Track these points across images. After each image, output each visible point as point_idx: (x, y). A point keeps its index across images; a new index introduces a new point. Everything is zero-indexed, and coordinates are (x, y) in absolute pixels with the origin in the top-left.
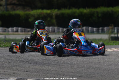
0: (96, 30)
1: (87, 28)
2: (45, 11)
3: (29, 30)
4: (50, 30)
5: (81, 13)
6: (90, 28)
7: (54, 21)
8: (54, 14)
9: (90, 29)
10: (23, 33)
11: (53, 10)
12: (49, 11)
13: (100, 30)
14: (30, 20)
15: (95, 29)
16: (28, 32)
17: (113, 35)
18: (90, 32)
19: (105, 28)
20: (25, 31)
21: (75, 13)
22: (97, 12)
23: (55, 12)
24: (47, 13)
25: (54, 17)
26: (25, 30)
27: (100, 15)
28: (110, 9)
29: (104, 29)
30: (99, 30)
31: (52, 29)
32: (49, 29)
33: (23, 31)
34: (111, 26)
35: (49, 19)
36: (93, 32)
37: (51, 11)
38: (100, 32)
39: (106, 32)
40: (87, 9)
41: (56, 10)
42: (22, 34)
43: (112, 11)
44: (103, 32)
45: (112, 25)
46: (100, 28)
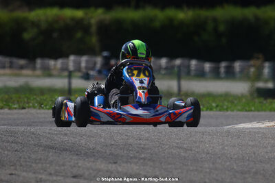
0: (210, 67)
1: (186, 61)
2: (69, 13)
3: (22, 62)
4: (83, 65)
5: (171, 20)
6: (194, 63)
7: (94, 40)
8: (93, 21)
9: (195, 65)
10: (7, 71)
11: (92, 9)
12: (79, 14)
13: (222, 70)
14: (27, 36)
15: (207, 66)
16: (22, 67)
17: (261, 85)
18: (193, 73)
19: (237, 65)
20: (11, 67)
21: (152, 20)
22: (215, 20)
23: (97, 15)
24: (73, 19)
25: (94, 29)
26: (11, 62)
27: (222, 28)
28: (250, 12)
29: (233, 67)
30: (219, 68)
31: (87, 62)
32: (79, 63)
33: (7, 65)
34: (258, 58)
35: (79, 35)
36: (201, 75)
37: (86, 14)
38: (223, 75)
39: (238, 75)
40: (185, 9)
41: (100, 11)
42: (4, 75)
43: (257, 18)
44: (230, 74)
45: (261, 56)
46: (223, 64)
